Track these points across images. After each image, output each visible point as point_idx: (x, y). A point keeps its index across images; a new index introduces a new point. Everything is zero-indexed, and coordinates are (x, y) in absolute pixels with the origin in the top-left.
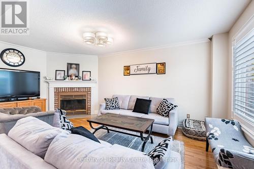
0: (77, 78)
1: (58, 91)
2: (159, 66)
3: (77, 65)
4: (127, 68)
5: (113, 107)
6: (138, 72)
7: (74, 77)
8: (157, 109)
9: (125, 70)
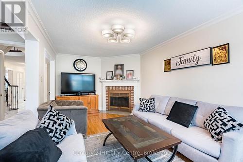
0: (121, 78)
1: (108, 89)
2: (215, 51)
3: (122, 65)
4: (168, 63)
5: (147, 108)
6: (181, 66)
7: (119, 77)
8: (205, 123)
9: (165, 65)
